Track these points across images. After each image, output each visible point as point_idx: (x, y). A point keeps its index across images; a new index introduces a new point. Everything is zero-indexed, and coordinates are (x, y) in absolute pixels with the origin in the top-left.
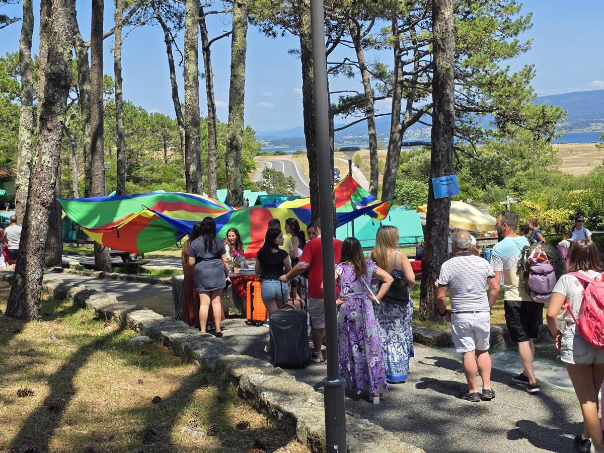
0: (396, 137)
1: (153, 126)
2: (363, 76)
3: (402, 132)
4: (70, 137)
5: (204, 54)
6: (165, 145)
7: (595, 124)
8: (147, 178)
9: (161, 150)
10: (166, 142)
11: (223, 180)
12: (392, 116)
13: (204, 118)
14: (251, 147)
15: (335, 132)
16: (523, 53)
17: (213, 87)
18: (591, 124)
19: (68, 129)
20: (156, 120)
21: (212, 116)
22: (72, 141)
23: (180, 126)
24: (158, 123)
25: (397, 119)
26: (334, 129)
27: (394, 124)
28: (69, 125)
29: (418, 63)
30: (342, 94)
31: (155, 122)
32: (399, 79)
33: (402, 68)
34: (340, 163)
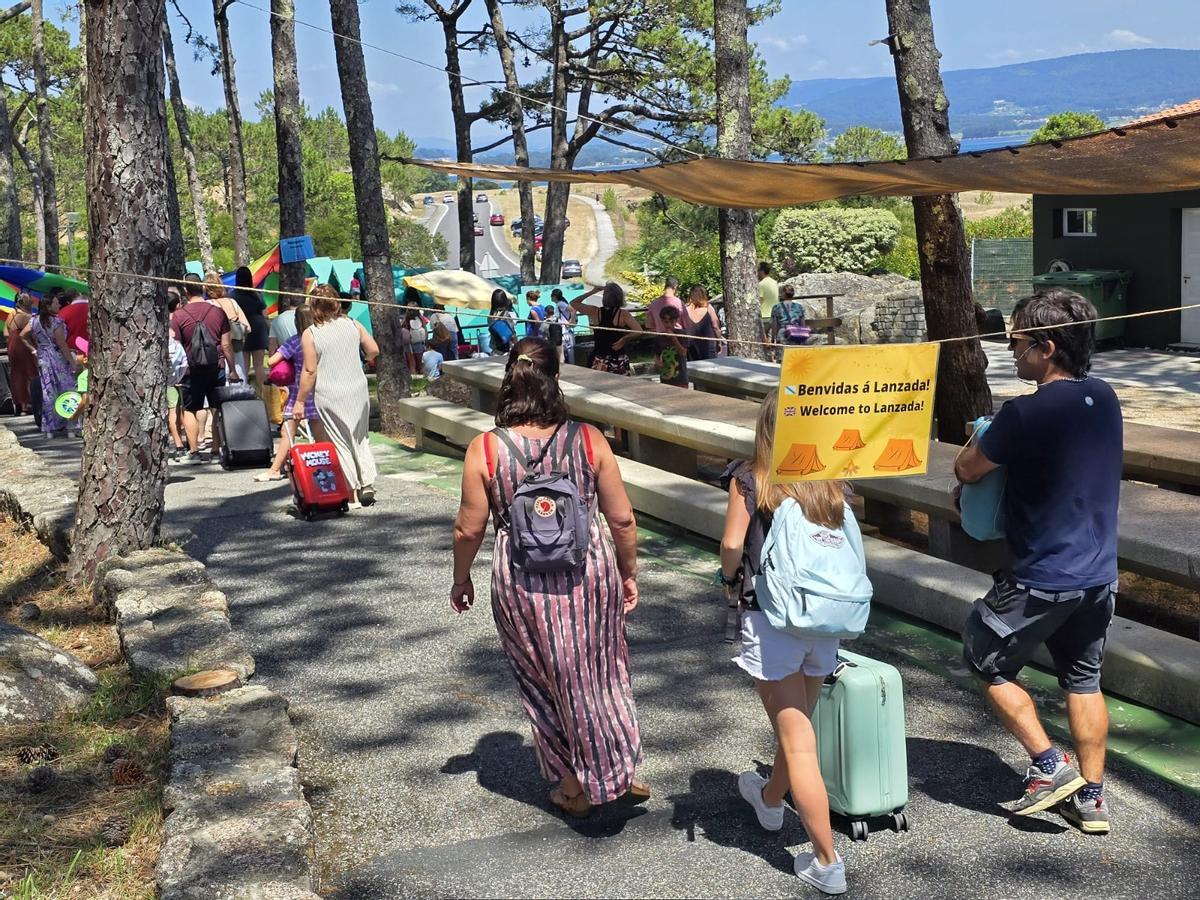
0: (560, 165)
1: (201, 138)
2: (502, 59)
3: (570, 155)
4: (27, 164)
5: (217, 26)
6: (226, 176)
7: (1117, 118)
8: (190, 238)
9: (218, 185)
10: (228, 169)
11: (335, 242)
12: (553, 129)
13: (314, 119)
14: (404, 176)
15: (474, 156)
16: (767, 18)
17: (234, 81)
18: (1111, 118)
19: (25, 149)
20: (206, 127)
21: (235, 131)
22: (31, 171)
23: (185, 149)
24: (210, 131)
25: (560, 134)
26: (472, 149)
27: (555, 143)
28: (25, 142)
29: (597, 35)
30: (495, 86)
31: (204, 130)
32: (560, 64)
33: (566, 43)
34: (577, 205)
